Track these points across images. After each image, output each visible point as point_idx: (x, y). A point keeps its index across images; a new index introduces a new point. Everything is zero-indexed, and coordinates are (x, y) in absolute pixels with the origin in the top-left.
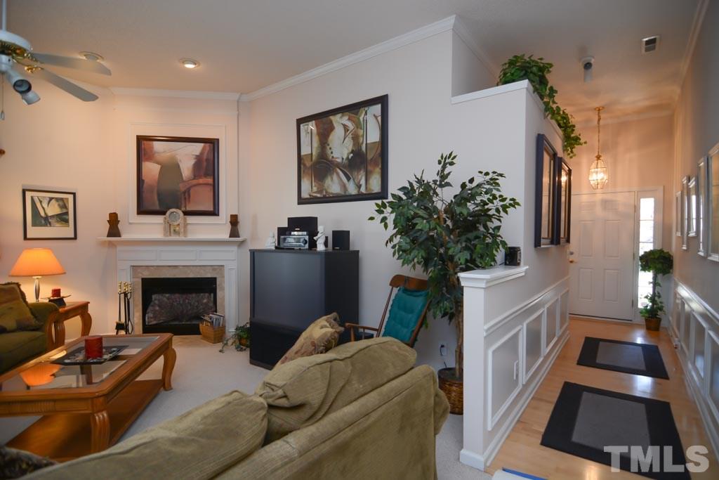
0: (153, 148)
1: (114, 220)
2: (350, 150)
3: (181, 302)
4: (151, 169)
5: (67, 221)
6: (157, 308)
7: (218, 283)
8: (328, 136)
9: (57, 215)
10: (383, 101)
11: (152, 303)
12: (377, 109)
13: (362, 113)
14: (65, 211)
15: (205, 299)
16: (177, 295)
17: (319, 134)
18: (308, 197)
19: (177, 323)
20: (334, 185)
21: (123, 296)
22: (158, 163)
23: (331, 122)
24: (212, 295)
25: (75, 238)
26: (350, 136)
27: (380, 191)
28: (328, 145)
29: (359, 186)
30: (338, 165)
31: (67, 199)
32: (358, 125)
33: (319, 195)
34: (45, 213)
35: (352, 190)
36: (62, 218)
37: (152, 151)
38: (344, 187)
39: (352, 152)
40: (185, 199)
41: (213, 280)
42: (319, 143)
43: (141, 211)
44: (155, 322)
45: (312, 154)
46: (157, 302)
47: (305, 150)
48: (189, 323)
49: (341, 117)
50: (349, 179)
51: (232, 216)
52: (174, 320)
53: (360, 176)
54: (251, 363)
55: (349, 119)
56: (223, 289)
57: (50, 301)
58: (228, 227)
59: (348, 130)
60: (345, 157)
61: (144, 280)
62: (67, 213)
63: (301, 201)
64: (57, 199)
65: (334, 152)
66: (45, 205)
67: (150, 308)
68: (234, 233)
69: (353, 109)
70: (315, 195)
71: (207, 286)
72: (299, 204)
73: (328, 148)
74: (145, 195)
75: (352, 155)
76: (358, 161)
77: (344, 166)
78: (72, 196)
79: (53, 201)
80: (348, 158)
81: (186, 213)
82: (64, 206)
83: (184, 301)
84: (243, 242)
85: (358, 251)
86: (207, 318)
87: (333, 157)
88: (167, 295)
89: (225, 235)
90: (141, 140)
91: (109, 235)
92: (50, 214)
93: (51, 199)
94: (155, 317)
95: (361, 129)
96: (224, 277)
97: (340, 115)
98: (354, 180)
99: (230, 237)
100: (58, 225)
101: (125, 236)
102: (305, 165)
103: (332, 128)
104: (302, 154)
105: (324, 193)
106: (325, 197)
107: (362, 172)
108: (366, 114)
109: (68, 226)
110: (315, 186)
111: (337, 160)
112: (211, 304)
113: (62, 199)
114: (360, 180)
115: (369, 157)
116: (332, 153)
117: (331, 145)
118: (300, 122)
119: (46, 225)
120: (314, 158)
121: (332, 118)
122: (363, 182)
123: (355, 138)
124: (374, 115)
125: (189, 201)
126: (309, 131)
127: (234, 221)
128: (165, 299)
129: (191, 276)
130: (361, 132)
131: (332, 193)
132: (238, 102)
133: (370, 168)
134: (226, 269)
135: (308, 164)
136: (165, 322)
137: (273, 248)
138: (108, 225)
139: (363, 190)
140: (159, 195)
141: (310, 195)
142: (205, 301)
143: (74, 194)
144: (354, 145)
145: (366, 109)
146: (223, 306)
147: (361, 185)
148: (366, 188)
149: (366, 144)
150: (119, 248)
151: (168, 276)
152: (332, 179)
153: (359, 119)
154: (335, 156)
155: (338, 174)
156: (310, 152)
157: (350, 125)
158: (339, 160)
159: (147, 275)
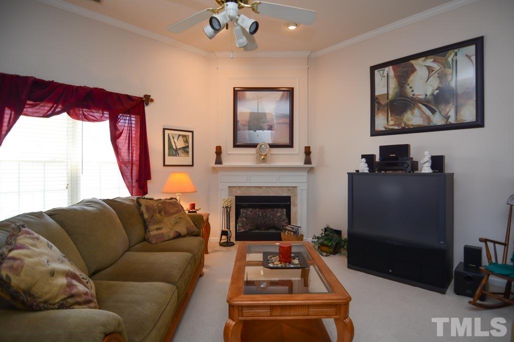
0: (245, 96)
1: (219, 151)
2: (436, 88)
3: (260, 215)
4: (244, 112)
5: (188, 152)
6: (244, 219)
7: (292, 201)
8: (408, 77)
9: (183, 148)
10: (477, 42)
11: (241, 216)
12: (472, 49)
13: (451, 54)
14: (187, 145)
15: (280, 213)
16: (258, 209)
17: (396, 76)
18: (384, 129)
19: (258, 231)
20: (414, 118)
21: (226, 209)
22: (249, 108)
23: (412, 65)
24: (285, 210)
25: (192, 165)
26: (436, 75)
27: (475, 120)
28: (408, 85)
29: (448, 118)
30: (420, 101)
31: (188, 136)
32: (445, 65)
33: (396, 128)
34: (176, 146)
35: (437, 120)
36: (186, 150)
37: (244, 99)
38: (428, 118)
39: (438, 88)
41: (288, 199)
42: (397, 84)
43: (236, 145)
44: (242, 230)
45: (388, 94)
46: (244, 215)
47: (380, 90)
48: (266, 231)
49: (424, 60)
50: (433, 112)
51: (306, 147)
52: (257, 228)
53: (448, 109)
54: (349, 267)
55: (434, 61)
56: (296, 205)
57: (189, 212)
58: (303, 156)
59: (433, 71)
60: (429, 93)
61: (237, 198)
62: (188, 147)
63: (374, 133)
64: (183, 136)
65: (415, 91)
66: (176, 140)
67: (240, 219)
68: (308, 161)
69: (439, 52)
70: (391, 127)
71: (283, 203)
72: (372, 135)
73: (408, 87)
74: (239, 132)
75: (438, 91)
76: (445, 96)
77: (428, 101)
78: (191, 133)
79: (180, 137)
80: (433, 94)
81: (272, 146)
82: (187, 141)
83: (262, 214)
84: (312, 169)
85: (453, 174)
86: (287, 228)
87: (414, 95)
88: (250, 209)
89: (300, 162)
90: (236, 91)
91: (216, 163)
92: (178, 147)
93: (179, 135)
94: (243, 227)
95: (450, 68)
96: (296, 196)
97: (423, 59)
98: (440, 112)
99: (305, 164)
100: (182, 155)
101: (225, 163)
102: (379, 103)
103: (413, 70)
104: (377, 93)
105: (403, 125)
106: (403, 128)
107: (451, 105)
108: (456, 54)
109: (189, 156)
110: (392, 120)
111: (420, 97)
112: (284, 217)
113: (185, 136)
114: (449, 112)
115: (460, 91)
116: (413, 91)
117: (411, 85)
118: (373, 69)
119: (176, 155)
120: (390, 97)
121: (413, 62)
122: (452, 113)
123: (442, 77)
124: (467, 55)
126: (385, 74)
127: (308, 151)
128: (249, 212)
129: (272, 195)
130: (449, 71)
131: (412, 125)
132: (308, 58)
133: (460, 101)
134: (299, 190)
135: (384, 102)
136: (251, 230)
137: (368, 171)
138: (215, 155)
139: (452, 120)
141: (385, 128)
142: (279, 214)
143: (193, 132)
144: (440, 82)
145: (456, 50)
146: (297, 219)
147: (449, 117)
148: (456, 119)
149: (456, 81)
150: (220, 173)
151: (255, 195)
152: (413, 114)
153: (447, 60)
154: (416, 94)
155: (420, 108)
156: (386, 93)
157: (436, 66)
158: (422, 97)
159: (239, 193)
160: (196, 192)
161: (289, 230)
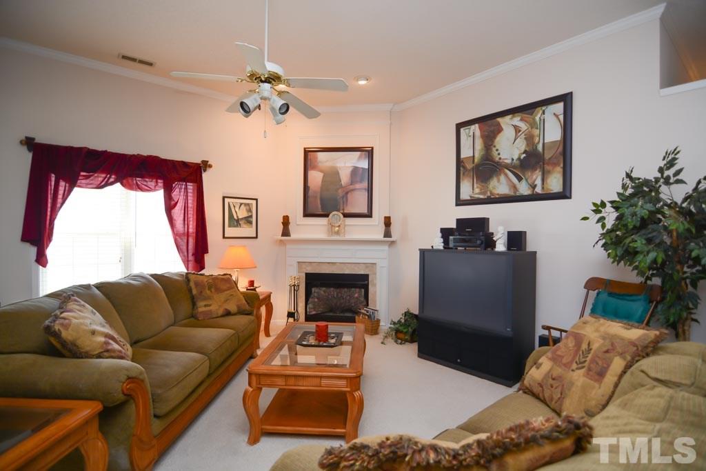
0: (317, 158)
1: (286, 221)
2: (523, 151)
3: (335, 296)
4: (316, 177)
5: (251, 223)
6: (316, 300)
7: (370, 280)
8: (495, 137)
9: (245, 218)
10: (566, 99)
11: (312, 296)
12: (559, 107)
13: (538, 112)
14: (250, 214)
15: (357, 293)
16: (332, 289)
17: (483, 136)
18: (469, 198)
19: (331, 314)
20: (500, 186)
21: (293, 287)
22: (321, 171)
23: (499, 124)
24: (363, 290)
25: (256, 237)
26: (523, 136)
27: (561, 190)
28: (495, 146)
29: (534, 187)
30: (507, 167)
31: (252, 204)
32: (533, 125)
33: (482, 197)
34: (237, 217)
35: (524, 189)
36: (248, 220)
37: (316, 161)
38: (515, 187)
39: (525, 152)
40: (343, 202)
41: (366, 277)
42: (483, 145)
43: (307, 214)
44: (314, 313)
45: (474, 156)
46: (316, 294)
47: (466, 153)
48: (342, 315)
49: (511, 119)
50: (520, 179)
51: (385, 218)
52: (331, 311)
53: (534, 177)
54: (419, 356)
55: (521, 120)
56: (375, 285)
58: (383, 227)
59: (520, 131)
60: (516, 157)
61: (307, 275)
62: (251, 216)
63: (460, 202)
64: (246, 204)
65: (501, 153)
66: (237, 210)
67: (310, 300)
68: (387, 234)
69: (526, 109)
70: (477, 196)
71: (360, 282)
72: (457, 205)
73: (494, 149)
74: (310, 200)
75: (524, 155)
76: (532, 160)
77: (515, 167)
78: (255, 201)
79: (243, 206)
80: (519, 159)
81: (346, 215)
82: (250, 211)
83: (337, 295)
84: (393, 243)
85: (535, 253)
86: (363, 311)
87: (500, 159)
88: (324, 289)
89: (379, 236)
90: (307, 152)
91: (283, 235)
92: (240, 217)
93: (241, 204)
94: (314, 309)
95: (537, 128)
96: (376, 274)
97: (510, 116)
98: (527, 180)
99: (384, 237)
100: (245, 226)
101: (294, 236)
102: (464, 167)
103: (500, 130)
104: (462, 156)
105: (489, 194)
106: (489, 197)
107: (537, 171)
108: (544, 113)
109: (252, 227)
110: (477, 187)
111: (506, 161)
112: (362, 299)
113: (248, 204)
114: (535, 180)
115: (547, 156)
116: (499, 154)
117: (497, 147)
118: (459, 126)
119: (237, 226)
120: (476, 160)
121: (499, 120)
122: (539, 182)
123: (529, 139)
124: (554, 114)
125: (347, 205)
126: (471, 134)
127: (388, 222)
128: (322, 292)
129: (347, 272)
130: (536, 132)
131: (498, 194)
132: (391, 112)
133: (547, 167)
134: (378, 267)
135: (469, 166)
136: (324, 313)
137: (442, 248)
138: (282, 226)
139: (538, 190)
140: (322, 200)
141: (471, 197)
142: (356, 295)
143: (257, 200)
144: (528, 145)
145: (544, 108)
146: (375, 302)
147: (536, 186)
148: (543, 188)
149: (544, 144)
150: (288, 246)
151: (327, 272)
152: (499, 181)
153: (534, 119)
154: (502, 158)
155: (506, 175)
156: (472, 155)
157: (523, 126)
158: (509, 161)
159: (310, 270)
160: (255, 267)
161: (363, 314)
